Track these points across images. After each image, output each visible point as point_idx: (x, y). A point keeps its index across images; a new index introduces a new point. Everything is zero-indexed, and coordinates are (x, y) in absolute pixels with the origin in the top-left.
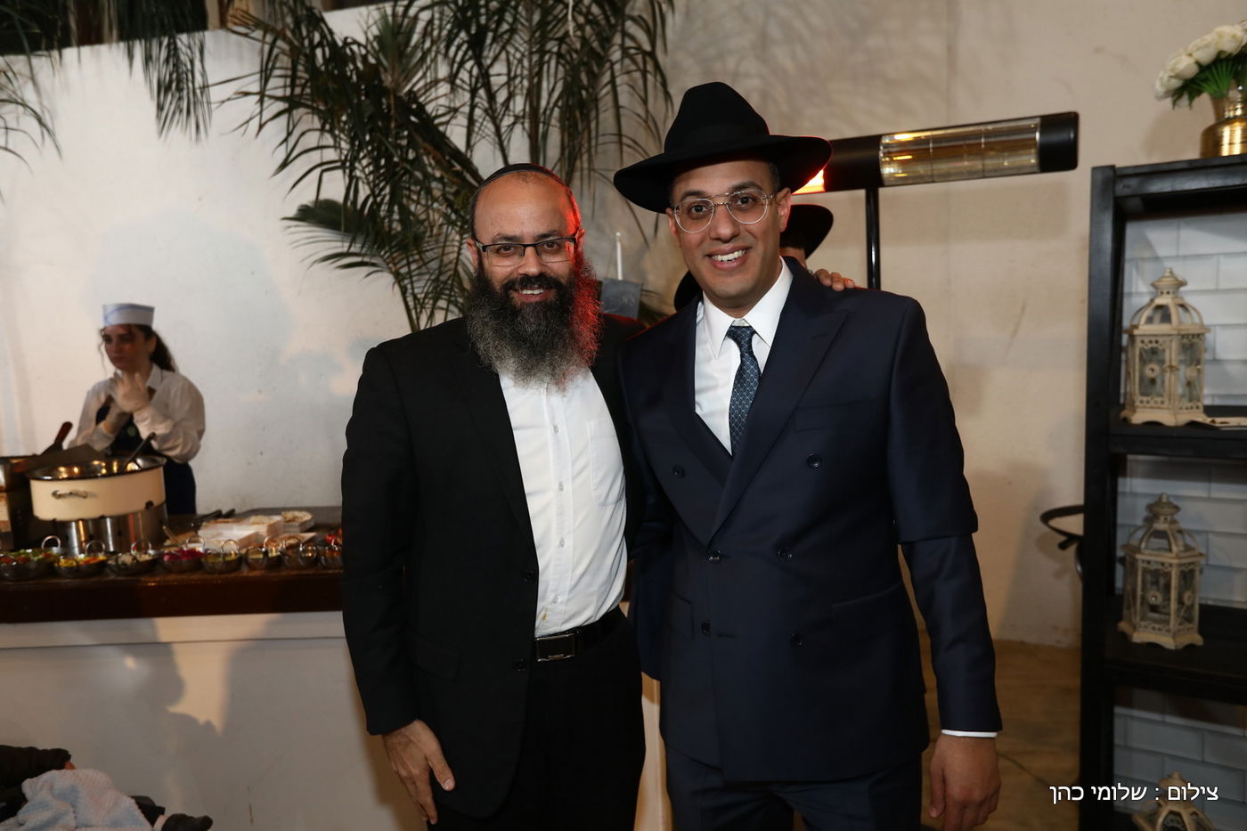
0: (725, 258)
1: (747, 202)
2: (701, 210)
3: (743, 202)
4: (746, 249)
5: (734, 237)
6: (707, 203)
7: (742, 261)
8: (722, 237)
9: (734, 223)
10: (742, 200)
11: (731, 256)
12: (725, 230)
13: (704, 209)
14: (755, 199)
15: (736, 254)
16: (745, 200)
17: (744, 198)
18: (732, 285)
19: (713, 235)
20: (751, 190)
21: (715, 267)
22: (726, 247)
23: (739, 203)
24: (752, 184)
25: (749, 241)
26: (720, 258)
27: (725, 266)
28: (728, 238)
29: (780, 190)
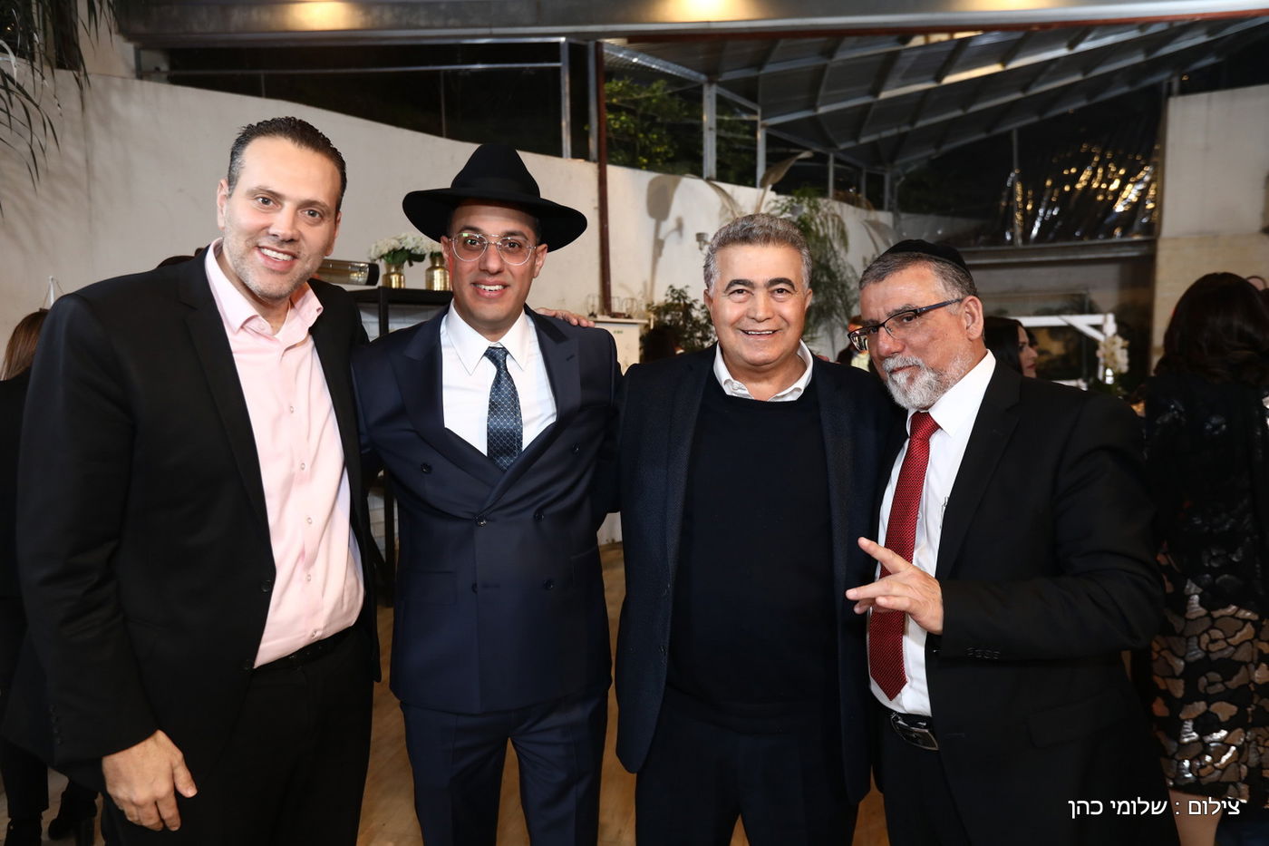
0: (488, 288)
1: (513, 246)
2: (474, 244)
3: (510, 246)
4: (505, 286)
5: (499, 272)
6: (481, 240)
7: (501, 294)
8: (490, 270)
9: (502, 260)
10: (511, 244)
11: (493, 288)
12: (493, 265)
13: (477, 244)
14: (520, 246)
15: (497, 287)
16: (512, 245)
17: (514, 244)
18: (491, 311)
19: (483, 268)
20: (519, 238)
21: (478, 293)
22: (490, 279)
23: (508, 246)
24: (521, 234)
25: (507, 278)
26: (483, 287)
27: (487, 294)
28: (495, 271)
29: (540, 244)
